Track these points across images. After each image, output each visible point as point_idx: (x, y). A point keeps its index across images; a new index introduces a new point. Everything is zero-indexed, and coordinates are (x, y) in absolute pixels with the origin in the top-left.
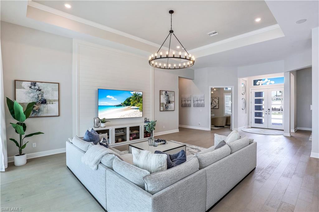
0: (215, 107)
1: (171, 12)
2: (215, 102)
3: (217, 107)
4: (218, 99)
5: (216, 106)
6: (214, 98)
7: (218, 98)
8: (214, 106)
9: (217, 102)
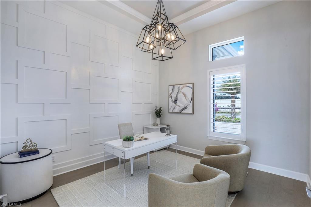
0: (183, 109)
2: (185, 95)
3: (189, 110)
4: (193, 88)
5: (185, 108)
6: (182, 86)
7: (191, 85)
8: (183, 106)
9: (190, 96)
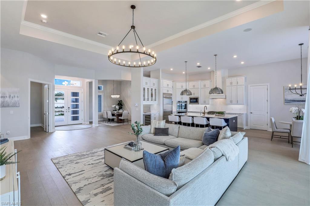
1: (133, 7)
